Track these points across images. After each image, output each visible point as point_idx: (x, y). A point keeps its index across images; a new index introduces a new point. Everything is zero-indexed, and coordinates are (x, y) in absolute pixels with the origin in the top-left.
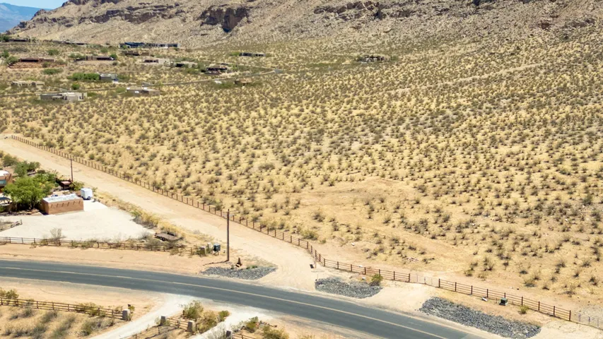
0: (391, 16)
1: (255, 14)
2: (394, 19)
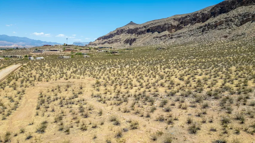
0: (175, 38)
1: (138, 40)
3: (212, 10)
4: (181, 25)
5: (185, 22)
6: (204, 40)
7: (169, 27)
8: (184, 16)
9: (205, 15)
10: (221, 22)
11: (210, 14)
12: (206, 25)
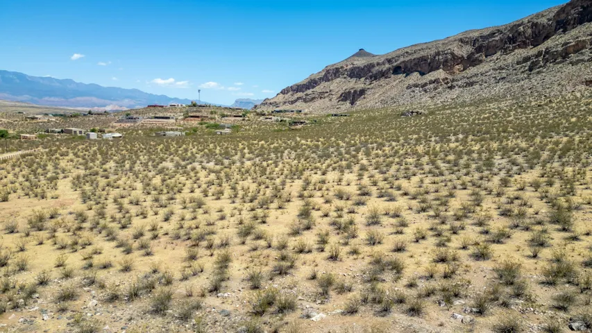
0: (460, 87)
1: (370, 93)
2: (461, 89)
3: (558, 14)
4: (479, 55)
5: (488, 48)
6: (529, 92)
7: (446, 61)
8: (486, 33)
9: (541, 28)
10: (580, 45)
11: (554, 24)
12: (539, 54)
